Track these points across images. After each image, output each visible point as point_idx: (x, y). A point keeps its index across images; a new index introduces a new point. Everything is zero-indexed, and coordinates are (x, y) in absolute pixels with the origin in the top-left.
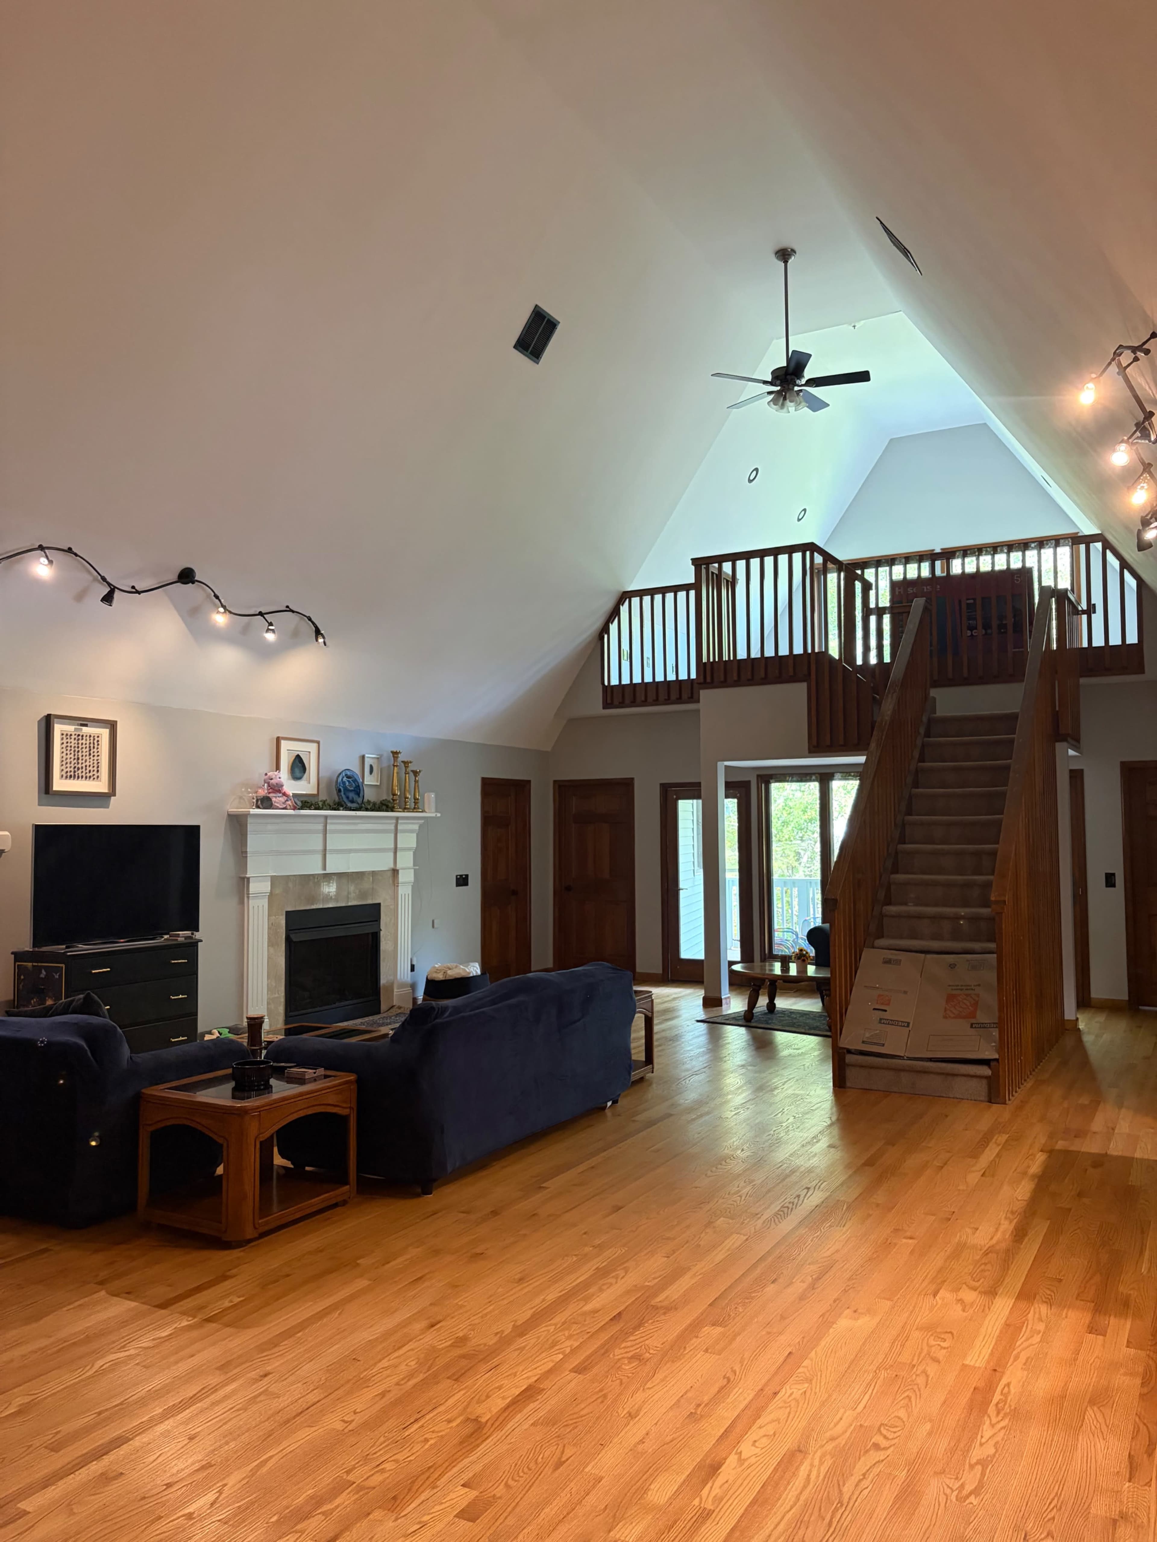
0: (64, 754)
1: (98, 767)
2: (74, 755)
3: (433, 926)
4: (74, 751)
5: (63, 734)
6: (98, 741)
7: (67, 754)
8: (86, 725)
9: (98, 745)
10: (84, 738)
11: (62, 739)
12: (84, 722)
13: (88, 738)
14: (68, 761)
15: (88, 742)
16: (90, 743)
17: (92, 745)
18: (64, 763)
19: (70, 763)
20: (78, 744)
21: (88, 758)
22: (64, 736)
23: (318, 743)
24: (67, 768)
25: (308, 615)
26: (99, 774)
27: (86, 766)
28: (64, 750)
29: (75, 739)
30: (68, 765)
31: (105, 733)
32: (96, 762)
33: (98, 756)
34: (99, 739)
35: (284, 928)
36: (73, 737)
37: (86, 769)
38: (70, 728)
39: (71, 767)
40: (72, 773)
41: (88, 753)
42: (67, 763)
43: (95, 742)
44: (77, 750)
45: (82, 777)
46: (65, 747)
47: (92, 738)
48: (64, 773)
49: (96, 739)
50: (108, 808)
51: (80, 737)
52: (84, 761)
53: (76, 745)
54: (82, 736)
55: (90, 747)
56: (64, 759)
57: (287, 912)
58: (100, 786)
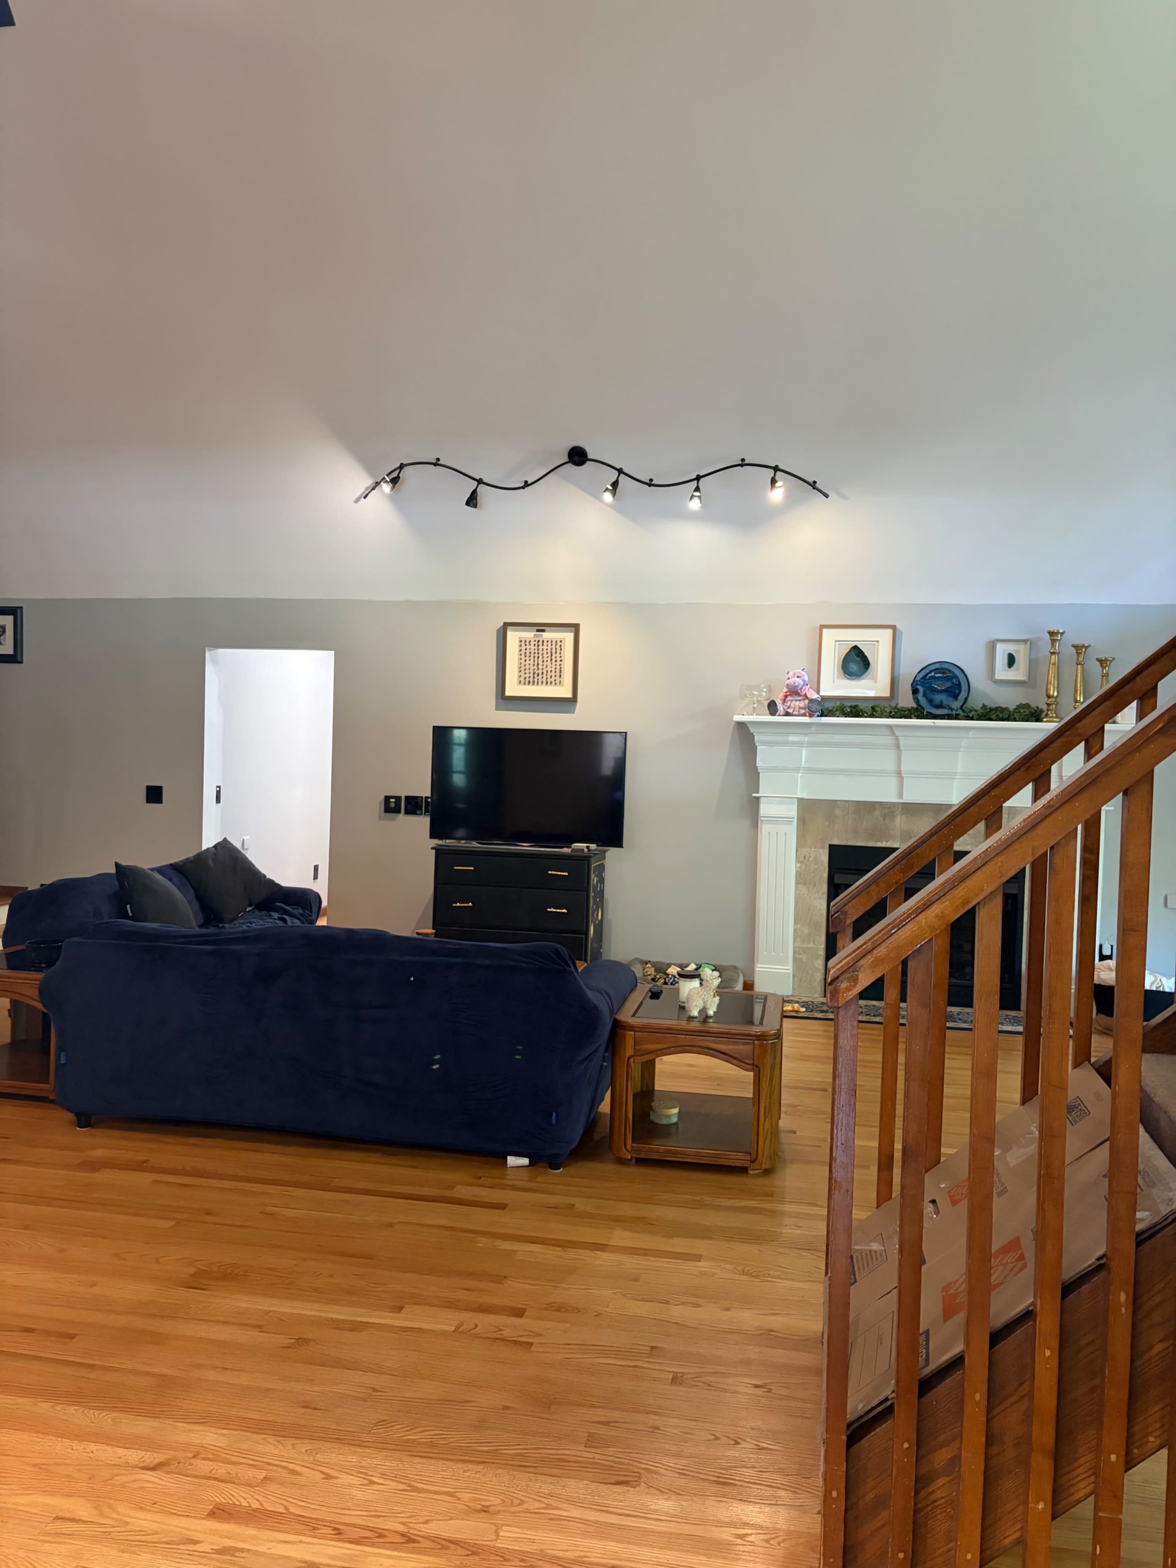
0: (523, 661)
1: (560, 672)
2: (534, 661)
4: (534, 657)
5: (521, 641)
6: (561, 646)
7: (525, 661)
8: (543, 631)
9: (561, 649)
10: (545, 643)
11: (521, 646)
12: (541, 627)
13: (549, 643)
14: (527, 667)
15: (549, 648)
16: (552, 649)
17: (554, 651)
18: (522, 669)
19: (529, 669)
20: (538, 650)
21: (549, 663)
22: (523, 643)
23: (894, 628)
24: (525, 673)
26: (561, 679)
27: (547, 672)
28: (523, 656)
29: (535, 645)
30: (527, 671)
31: (568, 637)
32: (558, 667)
33: (561, 661)
34: (562, 644)
35: (826, 865)
36: (532, 643)
37: (547, 675)
38: (529, 635)
39: (530, 673)
40: (531, 679)
41: (549, 659)
42: (525, 670)
43: (558, 647)
44: (537, 655)
45: (551, 682)
46: (524, 654)
47: (554, 643)
48: (522, 679)
49: (559, 643)
50: (574, 713)
51: (541, 643)
52: (544, 667)
53: (536, 651)
54: (543, 641)
55: (551, 652)
56: (522, 665)
57: (831, 846)
58: (565, 692)
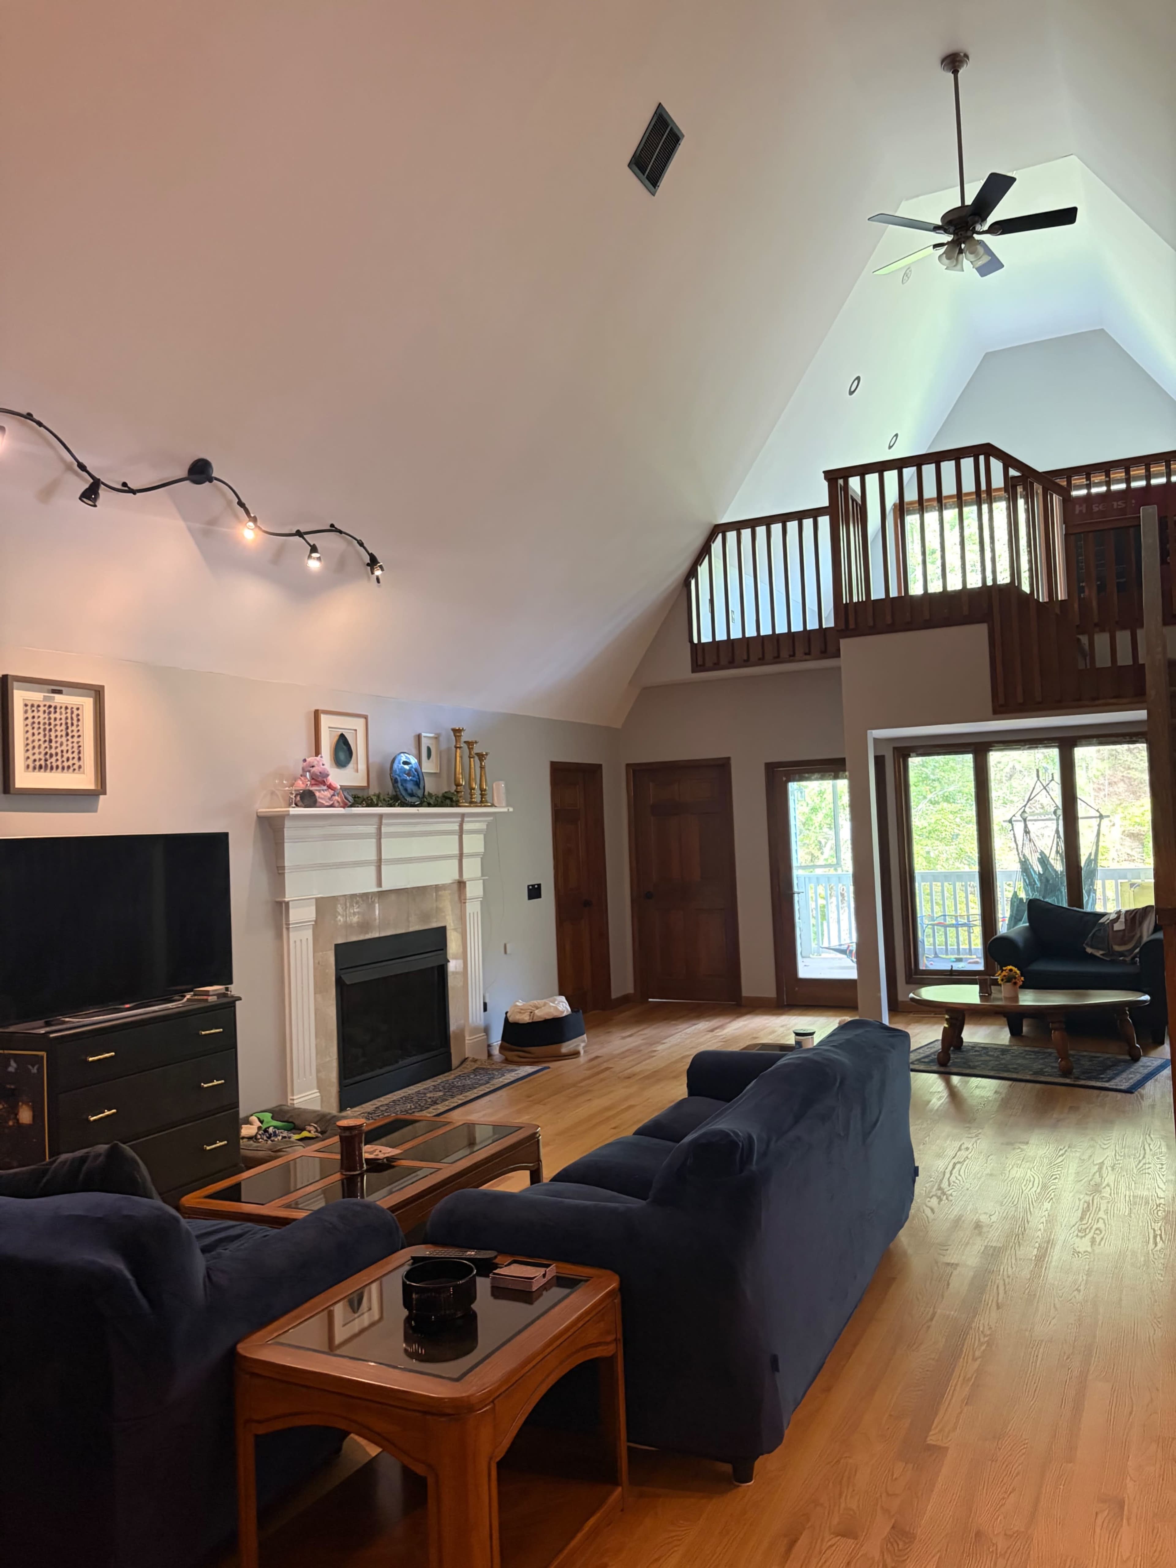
0: (29, 735)
1: (79, 753)
2: (45, 736)
3: (505, 952)
4: (45, 730)
5: (26, 705)
6: (78, 715)
7: (33, 734)
8: (60, 692)
9: (78, 720)
10: (58, 710)
11: (26, 712)
12: (57, 687)
13: (63, 710)
14: (36, 744)
15: (63, 716)
16: (67, 718)
17: (69, 721)
18: (30, 747)
19: (39, 747)
20: (50, 719)
21: (64, 739)
22: (29, 708)
23: (366, 717)
24: (34, 754)
25: (358, 539)
26: (81, 763)
27: (62, 751)
28: (29, 728)
29: (44, 712)
30: (36, 750)
31: (87, 704)
32: (76, 745)
33: (79, 736)
34: (79, 712)
35: (334, 968)
36: (42, 709)
37: (62, 756)
38: (37, 696)
39: (40, 753)
40: (42, 762)
41: (64, 733)
42: (34, 748)
43: (74, 716)
44: (49, 727)
45: (57, 767)
46: (31, 723)
47: (69, 711)
48: (30, 762)
49: (76, 712)
50: (96, 811)
51: (52, 710)
52: (58, 745)
53: (47, 721)
54: (55, 708)
55: (67, 723)
56: (29, 741)
57: (337, 946)
58: (84, 780)
